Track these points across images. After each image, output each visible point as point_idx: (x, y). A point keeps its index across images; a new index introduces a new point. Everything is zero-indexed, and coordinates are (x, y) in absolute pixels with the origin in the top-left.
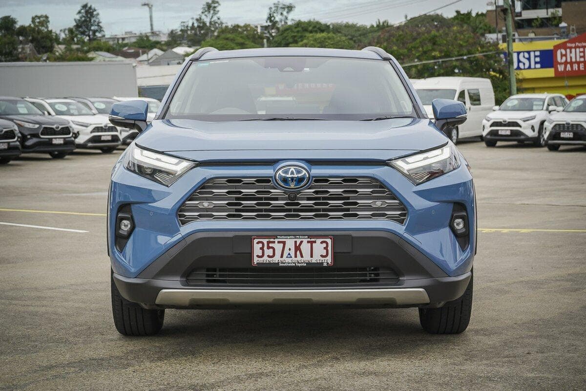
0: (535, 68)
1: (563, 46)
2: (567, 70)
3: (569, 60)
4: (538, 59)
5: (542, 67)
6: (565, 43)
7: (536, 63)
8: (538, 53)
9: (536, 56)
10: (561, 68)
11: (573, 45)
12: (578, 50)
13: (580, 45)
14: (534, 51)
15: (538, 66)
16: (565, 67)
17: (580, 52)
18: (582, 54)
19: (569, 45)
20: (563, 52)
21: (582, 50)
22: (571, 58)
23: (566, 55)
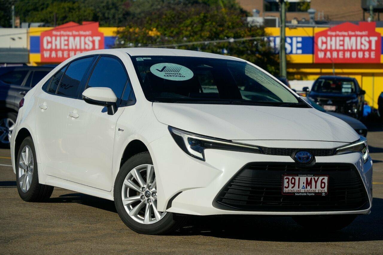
0: (297, 54)
1: (324, 34)
2: (327, 57)
3: (329, 48)
4: (300, 45)
5: (303, 53)
6: (326, 31)
7: (298, 48)
8: (300, 39)
9: (298, 42)
10: (321, 55)
11: (334, 33)
12: (338, 38)
13: (340, 33)
14: (297, 37)
15: (300, 51)
16: (325, 54)
17: (340, 41)
18: (342, 43)
19: (329, 33)
20: (324, 39)
21: (342, 38)
22: (331, 46)
23: (326, 43)
